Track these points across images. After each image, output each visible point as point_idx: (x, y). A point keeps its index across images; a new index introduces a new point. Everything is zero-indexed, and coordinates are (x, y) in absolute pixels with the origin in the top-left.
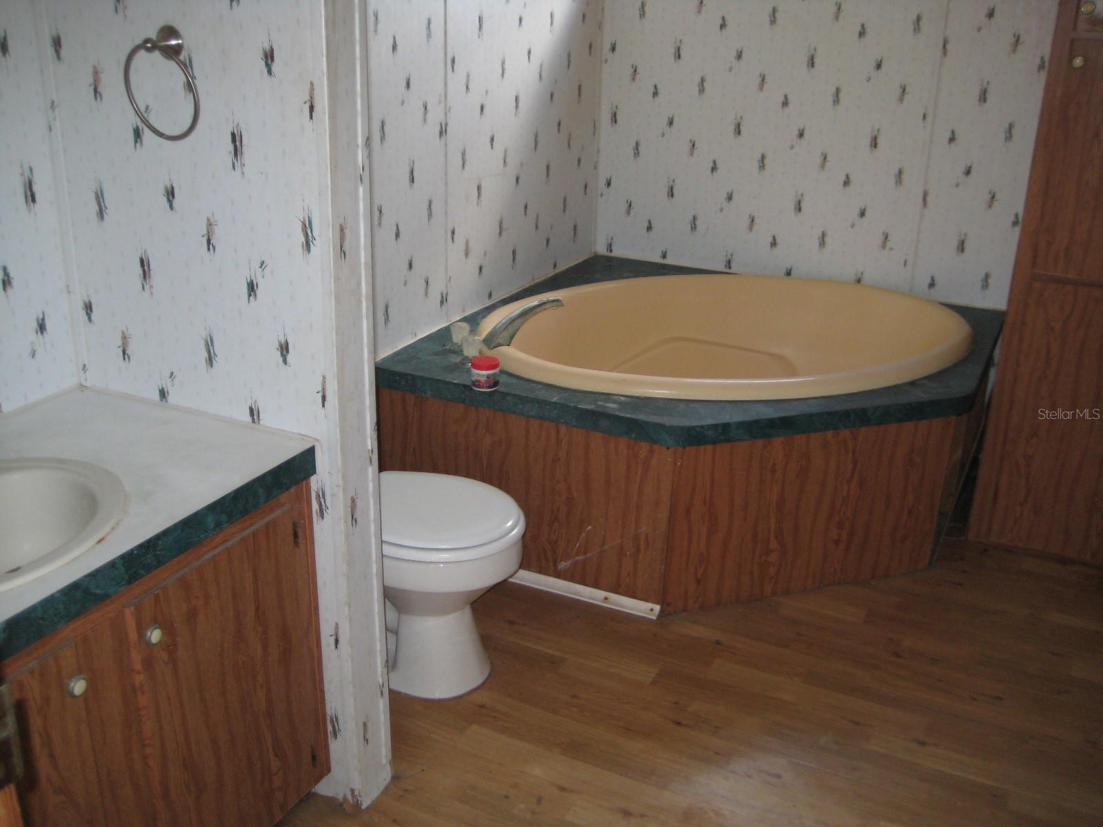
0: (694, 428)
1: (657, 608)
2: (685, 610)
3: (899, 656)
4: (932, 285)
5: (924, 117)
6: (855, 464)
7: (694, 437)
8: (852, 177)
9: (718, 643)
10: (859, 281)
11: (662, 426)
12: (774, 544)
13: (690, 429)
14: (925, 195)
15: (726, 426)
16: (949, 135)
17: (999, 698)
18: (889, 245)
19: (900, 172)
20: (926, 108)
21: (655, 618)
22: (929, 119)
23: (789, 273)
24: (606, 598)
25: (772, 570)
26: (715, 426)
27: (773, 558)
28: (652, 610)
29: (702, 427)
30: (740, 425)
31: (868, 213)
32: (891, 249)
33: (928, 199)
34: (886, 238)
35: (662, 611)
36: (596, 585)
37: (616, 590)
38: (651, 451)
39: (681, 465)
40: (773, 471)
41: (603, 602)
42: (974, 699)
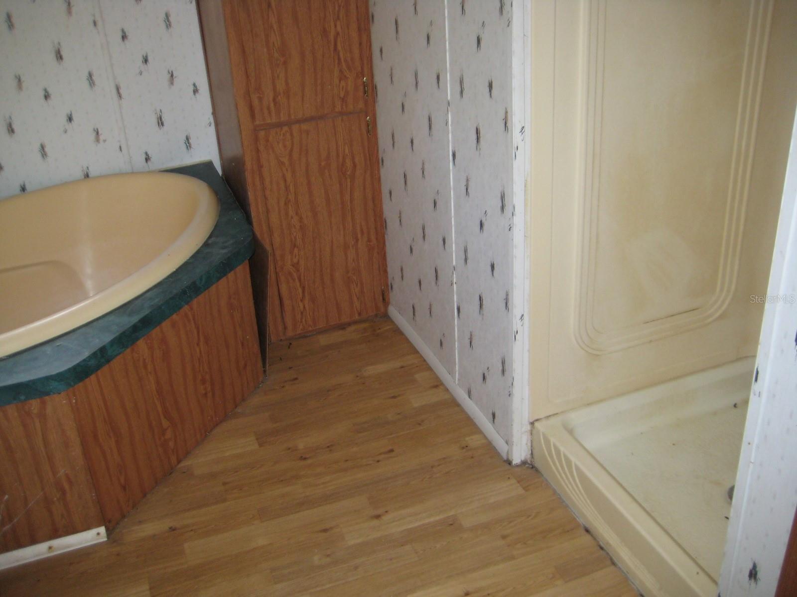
0: (78, 365)
1: (102, 530)
2: (124, 517)
3: (305, 459)
4: (147, 159)
5: (95, 23)
6: (198, 328)
7: (81, 373)
8: (50, 90)
9: (172, 529)
10: (87, 176)
11: (48, 378)
12: (165, 423)
13: (74, 368)
14: (118, 89)
15: (103, 350)
16: (120, 34)
17: (392, 451)
18: (102, 138)
19: (90, 75)
20: (94, 16)
21: (105, 539)
22: (100, 23)
23: (23, 189)
24: (50, 548)
25: (171, 444)
26: (94, 355)
27: (169, 434)
28: (98, 534)
29: (84, 360)
30: (112, 343)
31: (74, 117)
32: (105, 141)
33: (121, 91)
34: (98, 133)
35: (107, 530)
36: (34, 541)
37: (56, 534)
38: (44, 403)
39: (76, 402)
40: (145, 367)
41: (49, 553)
42: (378, 461)
